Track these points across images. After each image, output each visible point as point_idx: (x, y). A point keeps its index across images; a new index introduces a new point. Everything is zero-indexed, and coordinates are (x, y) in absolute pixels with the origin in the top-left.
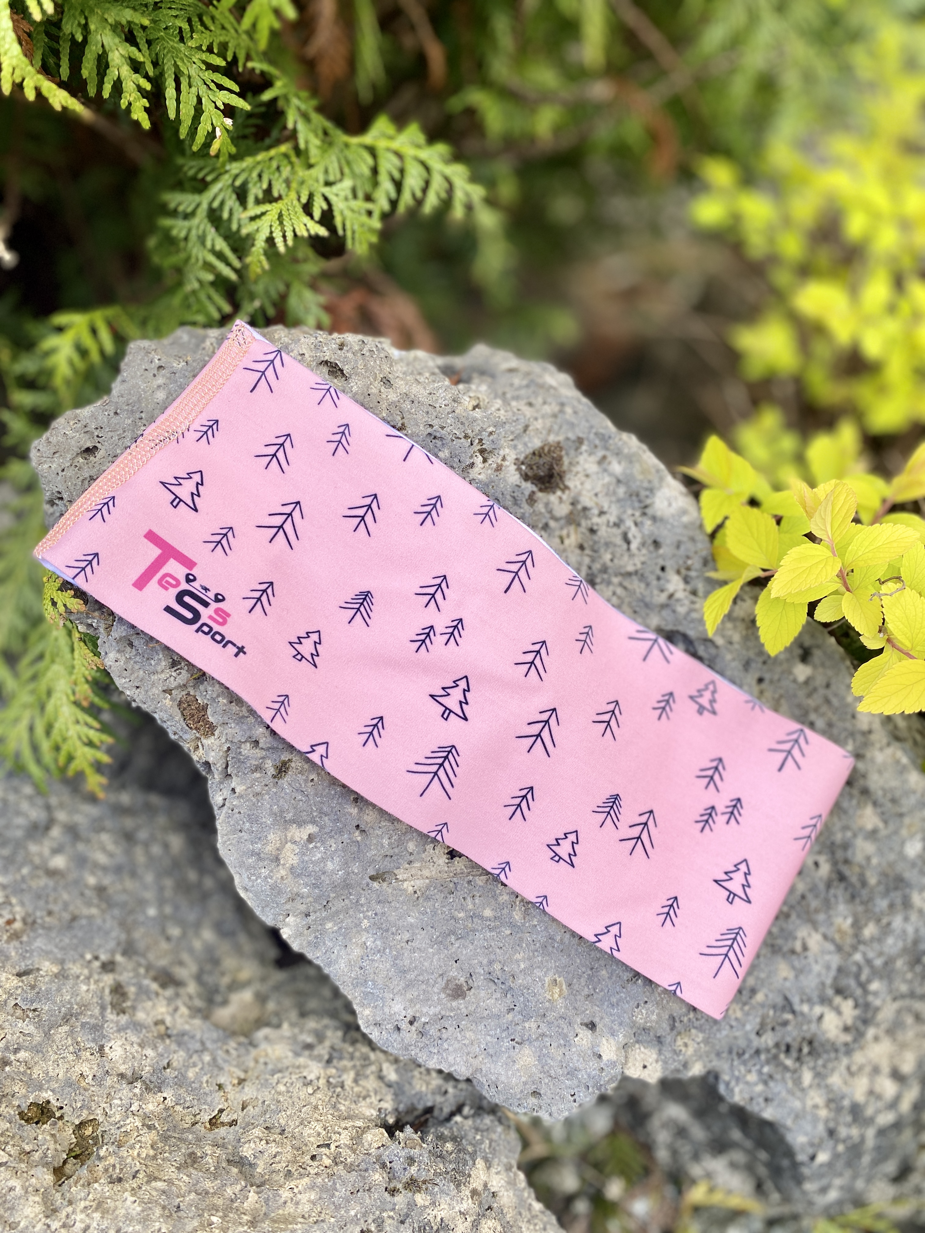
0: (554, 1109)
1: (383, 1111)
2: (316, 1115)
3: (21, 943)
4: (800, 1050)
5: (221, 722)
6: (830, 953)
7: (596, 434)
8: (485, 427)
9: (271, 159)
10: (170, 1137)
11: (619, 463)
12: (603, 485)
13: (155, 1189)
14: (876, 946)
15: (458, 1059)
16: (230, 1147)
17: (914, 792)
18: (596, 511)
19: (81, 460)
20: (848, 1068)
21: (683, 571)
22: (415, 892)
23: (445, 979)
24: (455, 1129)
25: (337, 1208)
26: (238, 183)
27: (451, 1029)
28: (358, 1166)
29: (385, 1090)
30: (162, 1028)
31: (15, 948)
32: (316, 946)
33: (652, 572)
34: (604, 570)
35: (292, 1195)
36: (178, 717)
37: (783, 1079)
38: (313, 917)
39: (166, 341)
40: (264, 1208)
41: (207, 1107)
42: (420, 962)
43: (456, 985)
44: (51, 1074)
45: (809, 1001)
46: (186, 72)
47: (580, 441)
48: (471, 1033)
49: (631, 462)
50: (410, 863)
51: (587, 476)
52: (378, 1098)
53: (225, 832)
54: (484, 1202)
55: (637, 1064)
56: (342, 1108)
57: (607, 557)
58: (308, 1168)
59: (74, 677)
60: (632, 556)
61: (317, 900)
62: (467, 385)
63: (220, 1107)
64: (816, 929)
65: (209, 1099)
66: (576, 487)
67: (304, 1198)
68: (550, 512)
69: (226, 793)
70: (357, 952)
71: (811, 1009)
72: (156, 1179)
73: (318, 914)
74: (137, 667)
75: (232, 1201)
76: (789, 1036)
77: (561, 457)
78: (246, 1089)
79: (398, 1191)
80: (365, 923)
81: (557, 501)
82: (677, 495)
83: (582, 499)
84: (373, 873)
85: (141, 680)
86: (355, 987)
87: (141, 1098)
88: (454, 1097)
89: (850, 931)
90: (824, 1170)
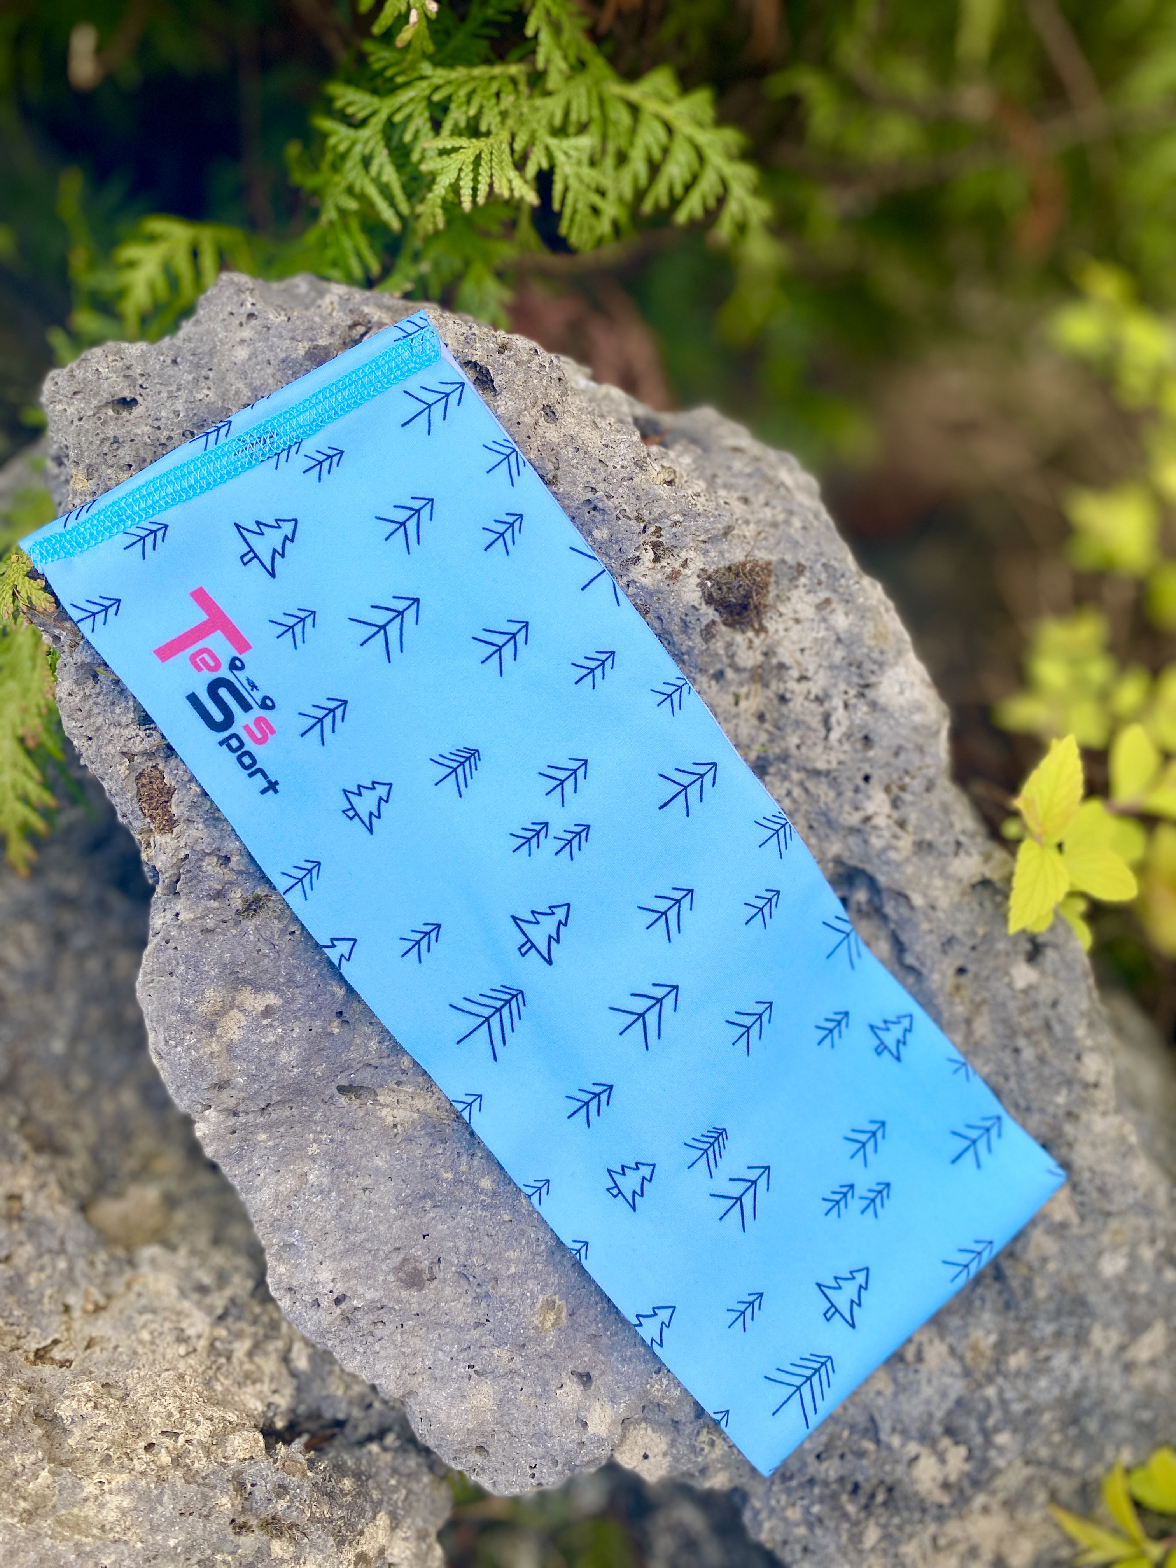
0: (501, 1478)
1: (273, 1408)
2: (177, 1388)
4: (872, 1496)
5: (185, 817)
6: (952, 1374)
7: (825, 565)
8: (669, 511)
11: (847, 614)
12: (816, 640)
14: (1020, 1383)
15: (389, 1371)
16: (47, 1396)
17: (1135, 1188)
18: (795, 673)
19: (110, 412)
20: (934, 1539)
21: (895, 790)
22: (395, 1126)
23: (402, 1255)
24: (364, 1462)
25: (154, 1529)
26: (436, 98)
27: (391, 1327)
28: (204, 1478)
29: (286, 1378)
32: (239, 1160)
33: (850, 779)
34: (784, 758)
35: (97, 1492)
36: (132, 794)
37: (837, 1529)
38: (242, 1119)
39: (275, 286)
40: (55, 1499)
41: (38, 1331)
42: (374, 1223)
43: (415, 1268)
45: (905, 1434)
47: (800, 569)
48: (417, 1340)
49: (863, 617)
50: (399, 1083)
51: (797, 621)
52: (273, 1387)
53: (149, 970)
55: (636, 1451)
56: (219, 1388)
57: (794, 740)
58: (136, 1461)
59: (26, 703)
60: (828, 748)
61: (254, 1096)
62: (663, 449)
63: (57, 1336)
64: (942, 1337)
65: (44, 1321)
66: (777, 631)
67: (113, 1501)
68: (732, 656)
69: (170, 915)
70: (291, 1183)
71: (903, 1445)
73: (251, 1117)
74: (96, 710)
75: (16, 1475)
76: (862, 1473)
77: (767, 585)
78: (100, 1322)
79: (250, 1529)
80: (313, 1149)
81: (744, 645)
82: (917, 682)
83: (780, 650)
84: (344, 1083)
85: (98, 729)
86: (274, 1231)
88: (379, 1416)
89: (989, 1352)
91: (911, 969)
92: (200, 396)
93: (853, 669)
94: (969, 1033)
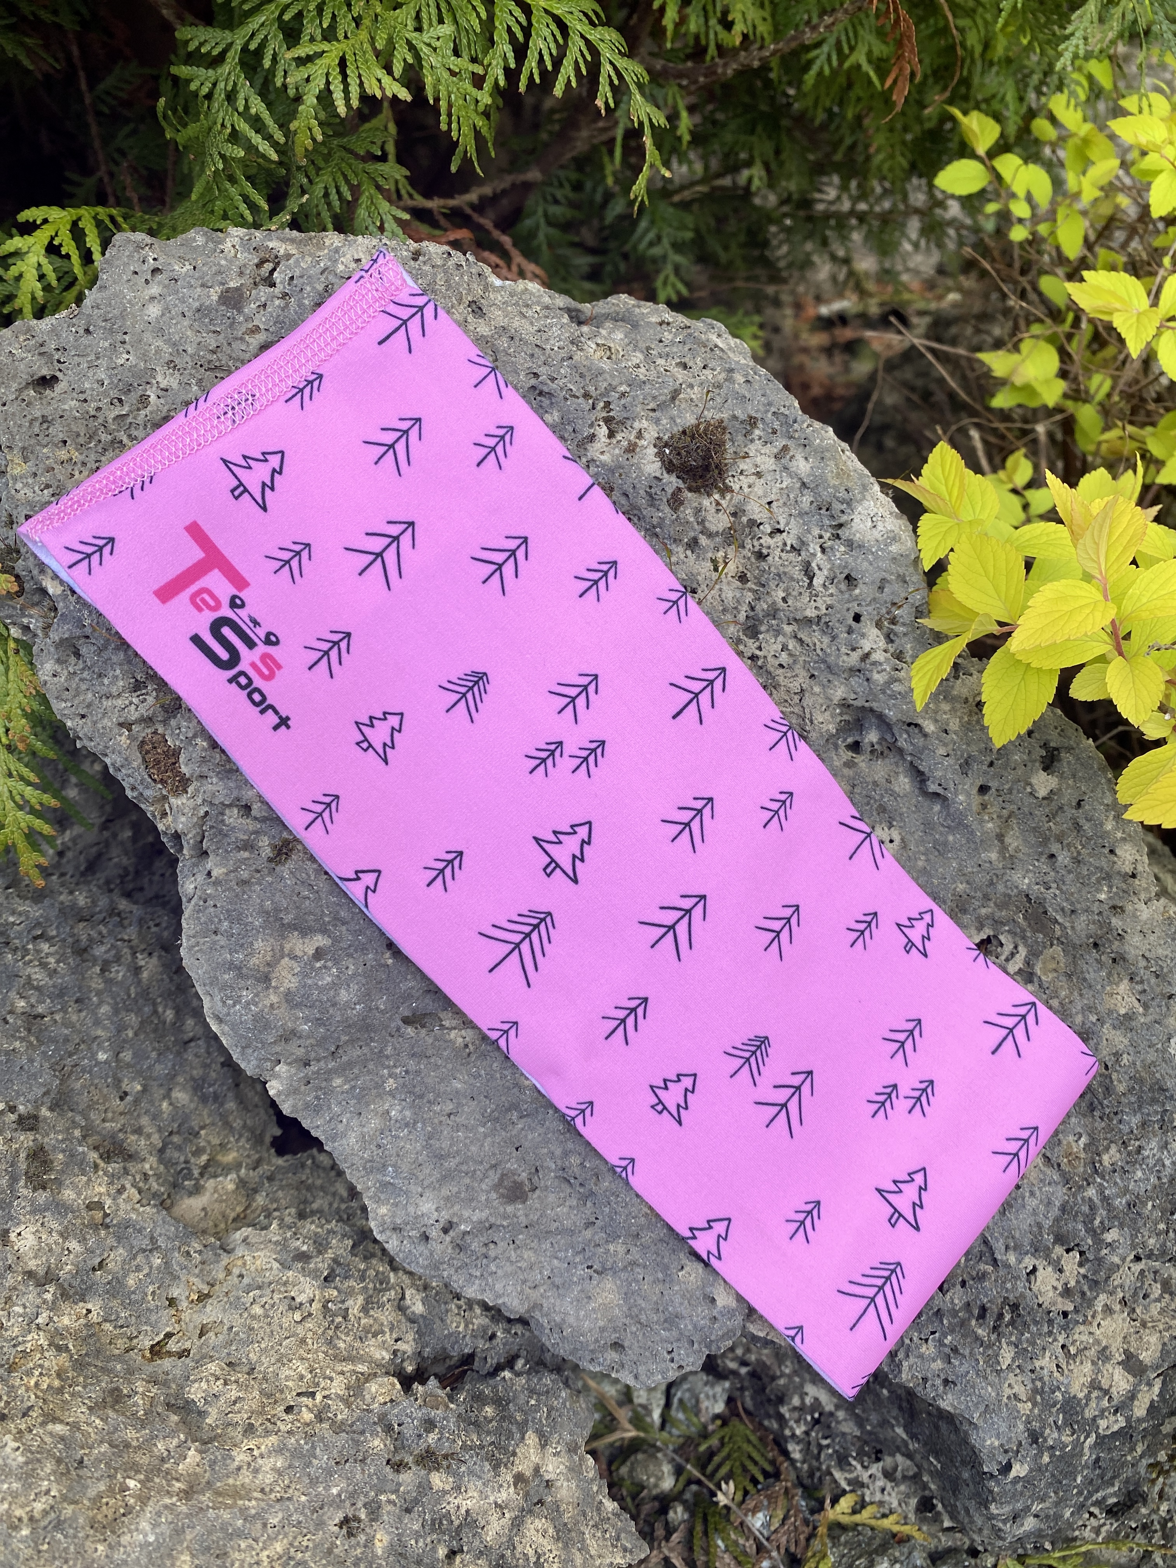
0: (642, 1369)
1: (399, 1354)
2: (301, 1351)
4: (1001, 1316)
5: (197, 775)
6: (1052, 1183)
7: (775, 414)
8: (614, 383)
10: (89, 1364)
11: (806, 458)
12: (781, 491)
13: (51, 1433)
14: (1119, 1179)
15: (509, 1289)
16: (173, 1386)
18: (767, 528)
19: (32, 393)
20: (1065, 1348)
21: (886, 624)
22: (466, 1046)
23: (499, 1171)
24: (500, 1388)
25: (314, 1482)
26: (287, 17)
27: (502, 1245)
28: (351, 1426)
29: (405, 1325)
30: (98, 1214)
32: (317, 1110)
33: (841, 621)
34: (773, 613)
35: (250, 1459)
36: (137, 763)
37: (972, 1354)
38: (314, 1068)
40: (207, 1475)
41: (149, 1328)
43: (515, 1182)
45: (1019, 1249)
47: (752, 422)
48: (531, 1253)
49: (822, 459)
51: (759, 475)
52: (395, 1336)
53: (192, 933)
54: (532, 1492)
56: (342, 1345)
57: (779, 594)
58: (279, 1424)
60: (814, 595)
61: (321, 1042)
62: (594, 328)
63: (168, 1329)
65: (153, 1318)
66: (741, 488)
67: (266, 1464)
68: (702, 523)
69: (200, 878)
70: (374, 1123)
71: (1019, 1260)
72: (55, 1420)
73: (322, 1063)
74: (84, 687)
75: (163, 1460)
76: (986, 1296)
77: (724, 443)
78: (209, 1308)
79: (407, 1467)
80: (390, 1084)
81: (713, 510)
82: (887, 514)
83: (748, 508)
84: (407, 1013)
85: (89, 706)
86: (368, 1174)
87: (53, 1307)
88: (504, 1345)
89: (1083, 1155)
90: (1019, 1487)
91: (935, 796)
92: (121, 361)
93: (823, 512)
94: (1003, 848)
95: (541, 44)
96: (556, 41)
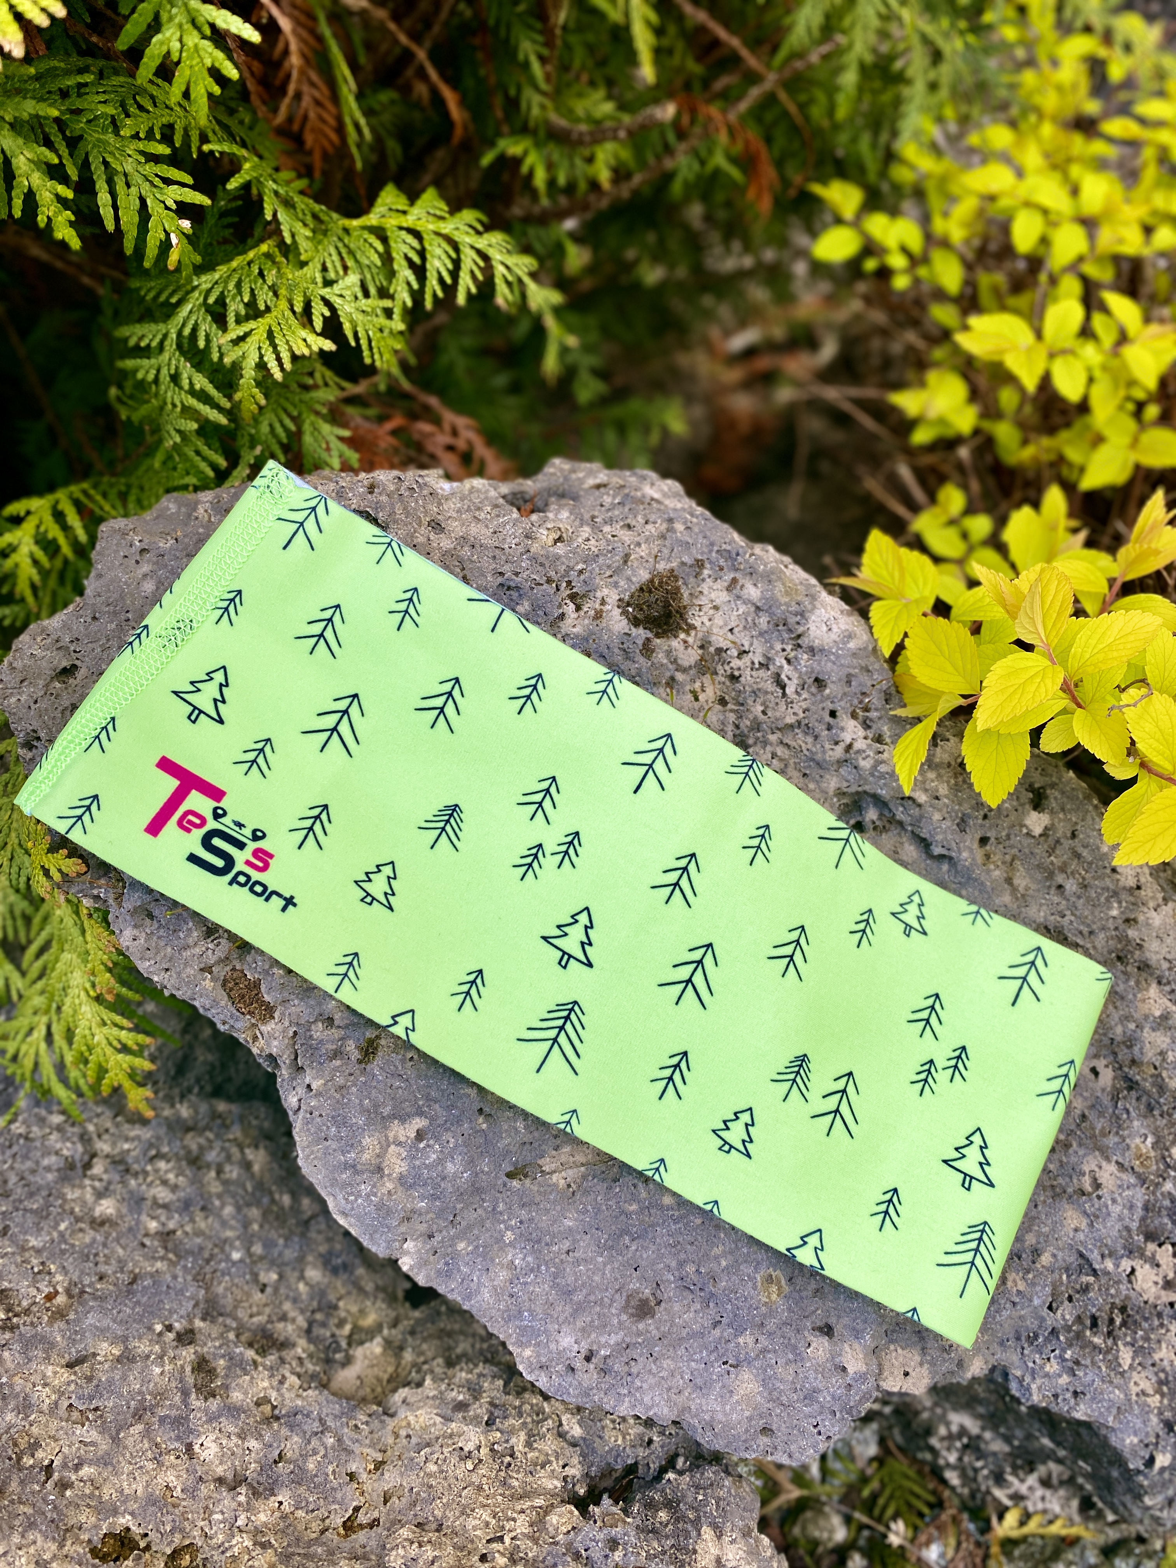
0: (793, 1447)
1: (569, 1480)
2: (481, 1499)
3: (68, 1322)
4: (1111, 1321)
5: (279, 1000)
6: (1130, 1186)
7: (719, 552)
8: (571, 564)
9: (249, 264)
10: (293, 1554)
11: (755, 585)
12: (739, 617)
15: (657, 1399)
16: (373, 1557)
18: (734, 652)
19: (58, 685)
21: (860, 714)
22: (569, 1186)
23: (625, 1294)
24: (668, 1491)
26: (211, 300)
27: (641, 1360)
28: (543, 1562)
29: (568, 1450)
30: (267, 1409)
31: (61, 1330)
32: (448, 1275)
33: (819, 721)
34: (757, 726)
36: (224, 1001)
37: (1093, 1363)
38: (438, 1238)
39: (148, 516)
41: (337, 1507)
42: (588, 1277)
43: (640, 1300)
44: (126, 1492)
45: (1113, 1255)
46: (119, 169)
47: (700, 564)
48: (669, 1362)
49: (769, 582)
50: (556, 1149)
52: (561, 1463)
53: (305, 1144)
55: (896, 1372)
56: (516, 1483)
57: (758, 709)
59: (89, 966)
60: (789, 703)
61: (440, 1213)
62: (542, 515)
63: (355, 1503)
64: (1108, 1159)
65: (339, 1495)
66: (703, 623)
68: (675, 661)
69: (301, 1091)
70: (503, 1275)
71: (1117, 1266)
73: (444, 1233)
74: (162, 943)
76: (1094, 1306)
77: (678, 589)
78: (387, 1475)
80: (509, 1236)
81: (681, 647)
82: (838, 615)
83: (713, 638)
84: (510, 1168)
85: (170, 959)
86: (507, 1323)
87: (249, 1508)
88: (662, 1447)
89: (1152, 1154)
90: (1166, 1475)
91: (942, 857)
93: (781, 628)
94: (1014, 889)
95: (437, 263)
96: (449, 257)
